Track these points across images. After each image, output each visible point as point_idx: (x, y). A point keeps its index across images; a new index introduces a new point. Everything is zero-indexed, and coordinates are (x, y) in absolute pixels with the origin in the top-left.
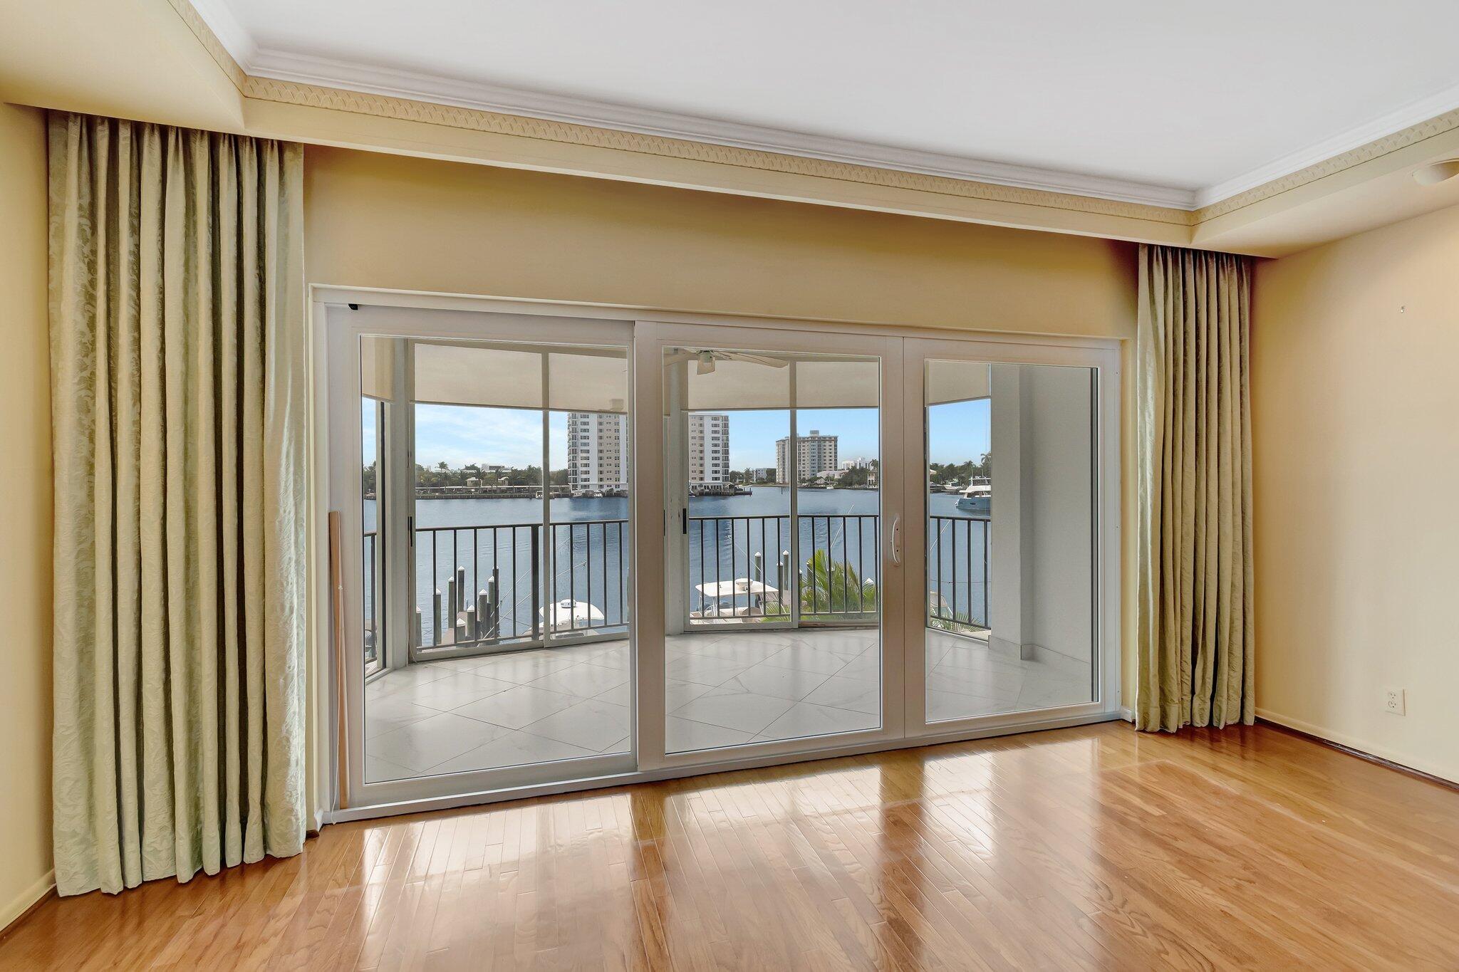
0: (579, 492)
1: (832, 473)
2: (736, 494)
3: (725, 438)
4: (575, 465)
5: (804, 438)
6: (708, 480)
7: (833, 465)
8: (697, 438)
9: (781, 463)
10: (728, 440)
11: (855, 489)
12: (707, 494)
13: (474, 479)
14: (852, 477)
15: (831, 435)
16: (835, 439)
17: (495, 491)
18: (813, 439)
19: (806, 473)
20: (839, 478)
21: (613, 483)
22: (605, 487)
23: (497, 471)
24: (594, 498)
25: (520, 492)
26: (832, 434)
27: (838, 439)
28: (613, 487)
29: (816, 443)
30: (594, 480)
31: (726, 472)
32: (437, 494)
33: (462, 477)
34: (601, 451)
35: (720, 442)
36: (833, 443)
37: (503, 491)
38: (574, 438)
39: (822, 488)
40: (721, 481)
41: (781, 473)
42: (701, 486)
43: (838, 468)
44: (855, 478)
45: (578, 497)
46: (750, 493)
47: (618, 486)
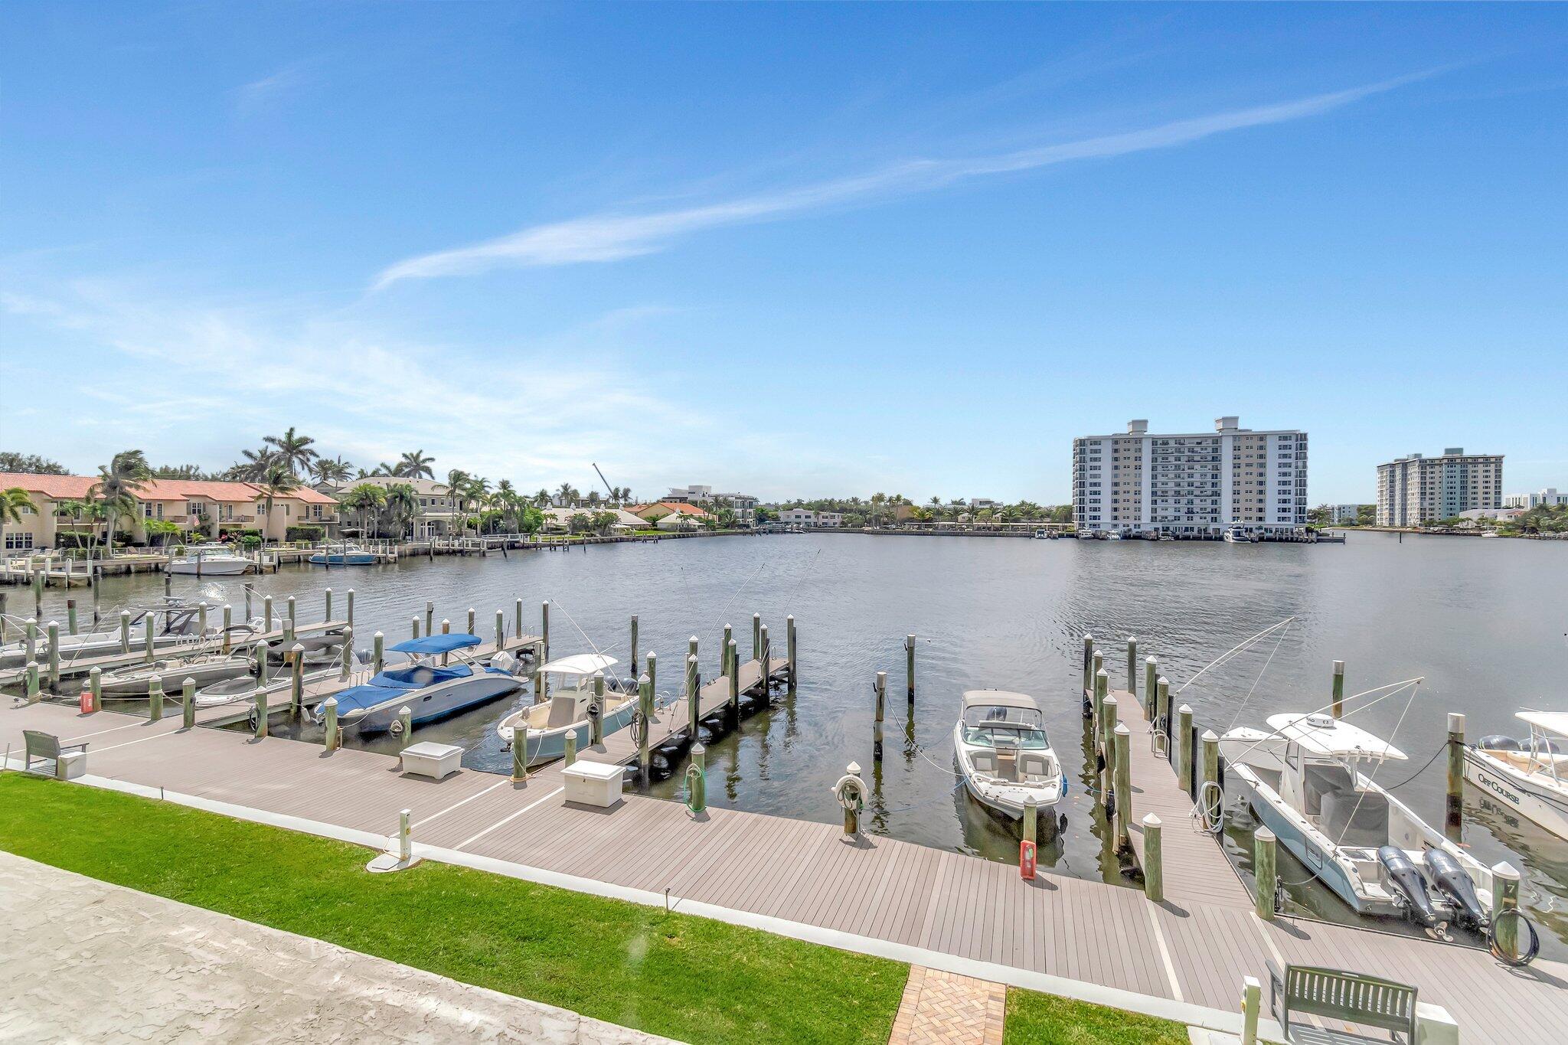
0: (1088, 531)
1: (1489, 513)
2: (1318, 541)
3: (1300, 464)
4: (1082, 501)
5: (1432, 460)
6: (1271, 520)
7: (1492, 501)
8: (1255, 465)
9: (1386, 495)
10: (1305, 466)
11: (1545, 538)
12: (1269, 540)
13: (966, 515)
14: (1538, 520)
15: (1489, 454)
16: (1499, 460)
17: (989, 528)
18: (1451, 462)
19: (1436, 512)
20: (1508, 520)
21: (1131, 523)
22: (1121, 526)
23: (991, 507)
24: (1107, 539)
25: (1015, 530)
26: (1491, 452)
27: (1504, 460)
28: (1131, 526)
29: (1458, 468)
30: (1106, 516)
31: (1302, 510)
32: (931, 530)
33: (955, 511)
34: (1116, 484)
35: (1292, 470)
36: (1492, 467)
37: (997, 529)
38: (1082, 469)
39: (1474, 535)
40: (1292, 522)
41: (1386, 513)
42: (1260, 528)
43: (1504, 504)
44: (1545, 521)
45: (1086, 538)
46: (1342, 541)
47: (1137, 526)
